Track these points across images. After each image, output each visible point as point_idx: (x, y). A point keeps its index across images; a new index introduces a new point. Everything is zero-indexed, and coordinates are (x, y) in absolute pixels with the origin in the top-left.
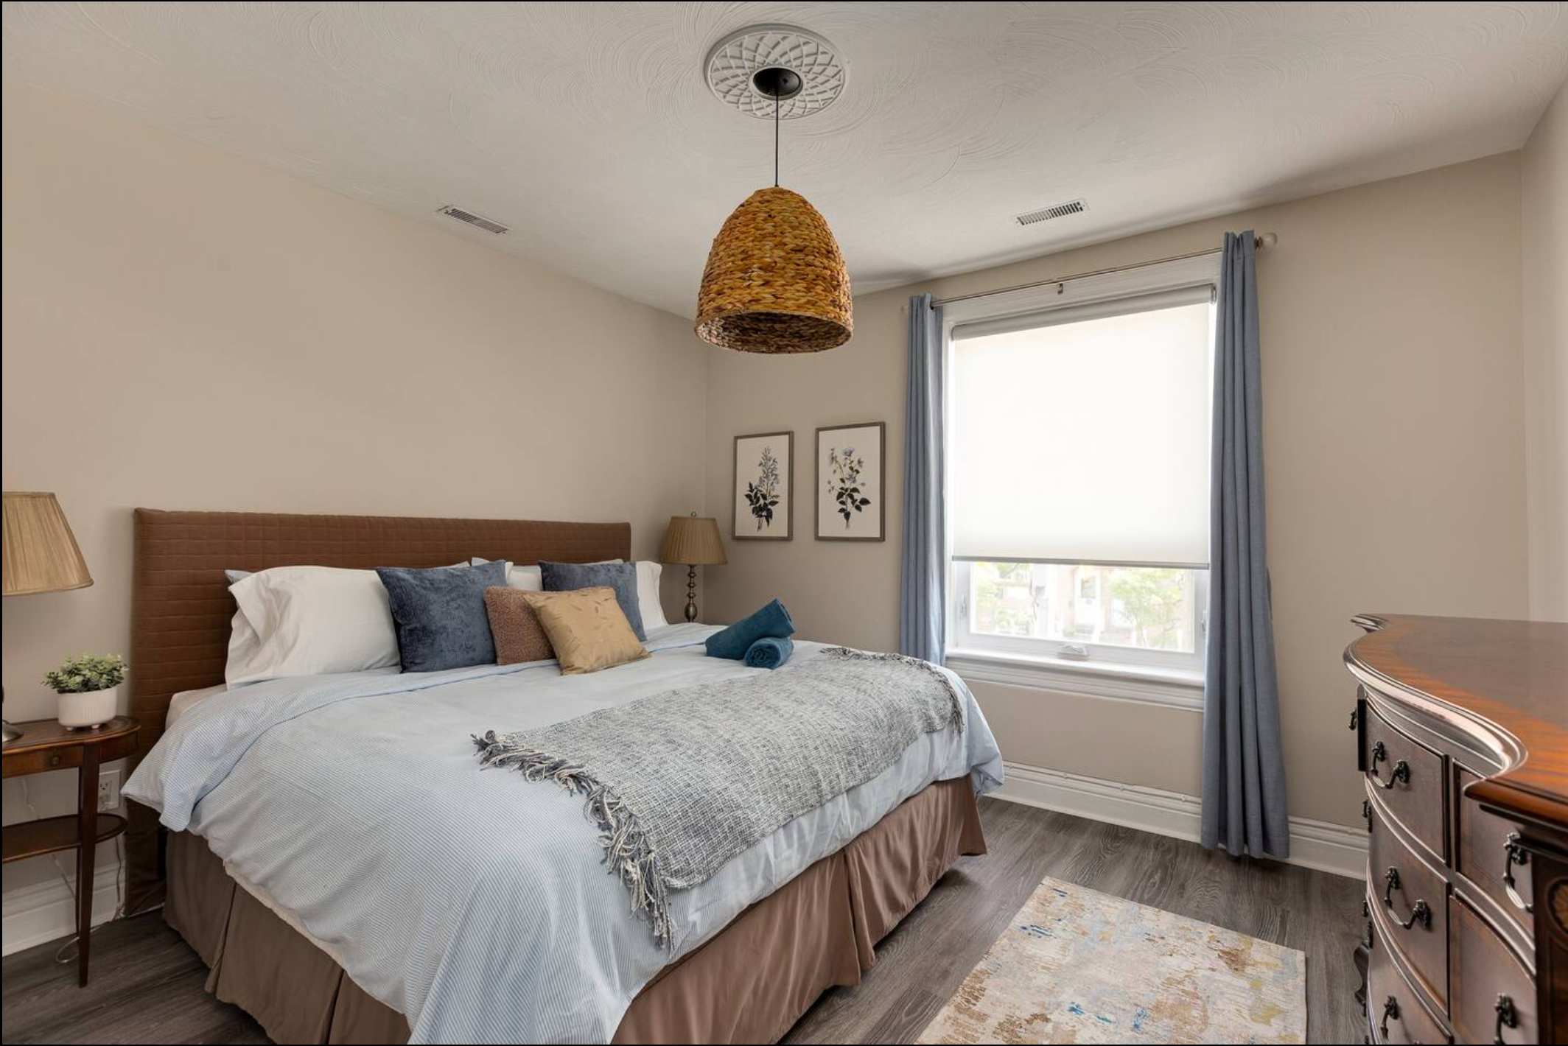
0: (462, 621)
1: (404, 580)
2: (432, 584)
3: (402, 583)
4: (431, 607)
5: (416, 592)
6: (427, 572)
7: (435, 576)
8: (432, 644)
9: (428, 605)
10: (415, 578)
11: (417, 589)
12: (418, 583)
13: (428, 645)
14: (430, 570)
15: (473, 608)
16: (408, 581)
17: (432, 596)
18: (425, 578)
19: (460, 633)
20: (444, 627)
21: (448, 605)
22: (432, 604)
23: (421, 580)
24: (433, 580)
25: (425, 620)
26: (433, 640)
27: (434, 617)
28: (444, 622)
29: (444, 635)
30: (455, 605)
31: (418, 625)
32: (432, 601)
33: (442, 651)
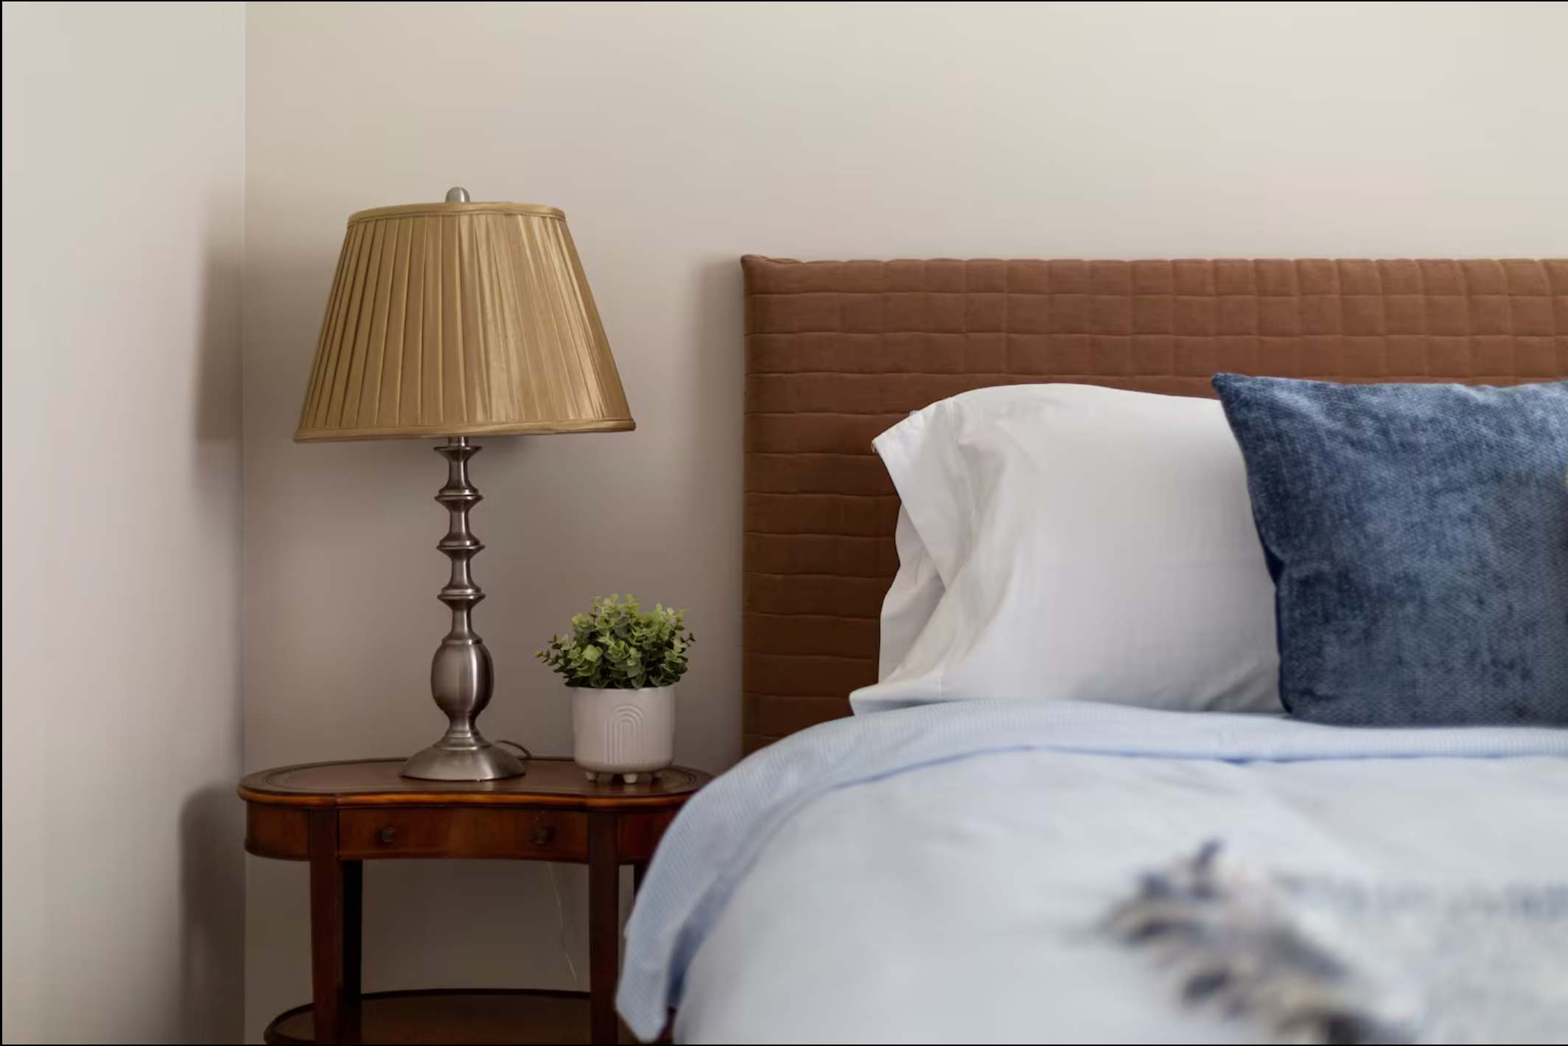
0: (1484, 565)
1: (1290, 414)
2: (1385, 433)
3: (1284, 424)
4: (1370, 508)
5: (1327, 456)
6: (1375, 392)
7: (1402, 407)
8: (1368, 635)
9: (1358, 501)
10: (1331, 411)
11: (1329, 445)
12: (1338, 426)
13: (1352, 636)
14: (1387, 387)
15: (1530, 524)
16: (1304, 417)
17: (1381, 472)
18: (1367, 412)
19: (1470, 609)
20: (1412, 581)
21: (1432, 506)
22: (1373, 498)
23: (1351, 419)
24: (1391, 418)
25: (1345, 549)
26: (1375, 620)
27: (1379, 541)
28: (1412, 563)
29: (1411, 609)
30: (1463, 508)
31: (1326, 567)
32: (1378, 485)
33: (1400, 662)
